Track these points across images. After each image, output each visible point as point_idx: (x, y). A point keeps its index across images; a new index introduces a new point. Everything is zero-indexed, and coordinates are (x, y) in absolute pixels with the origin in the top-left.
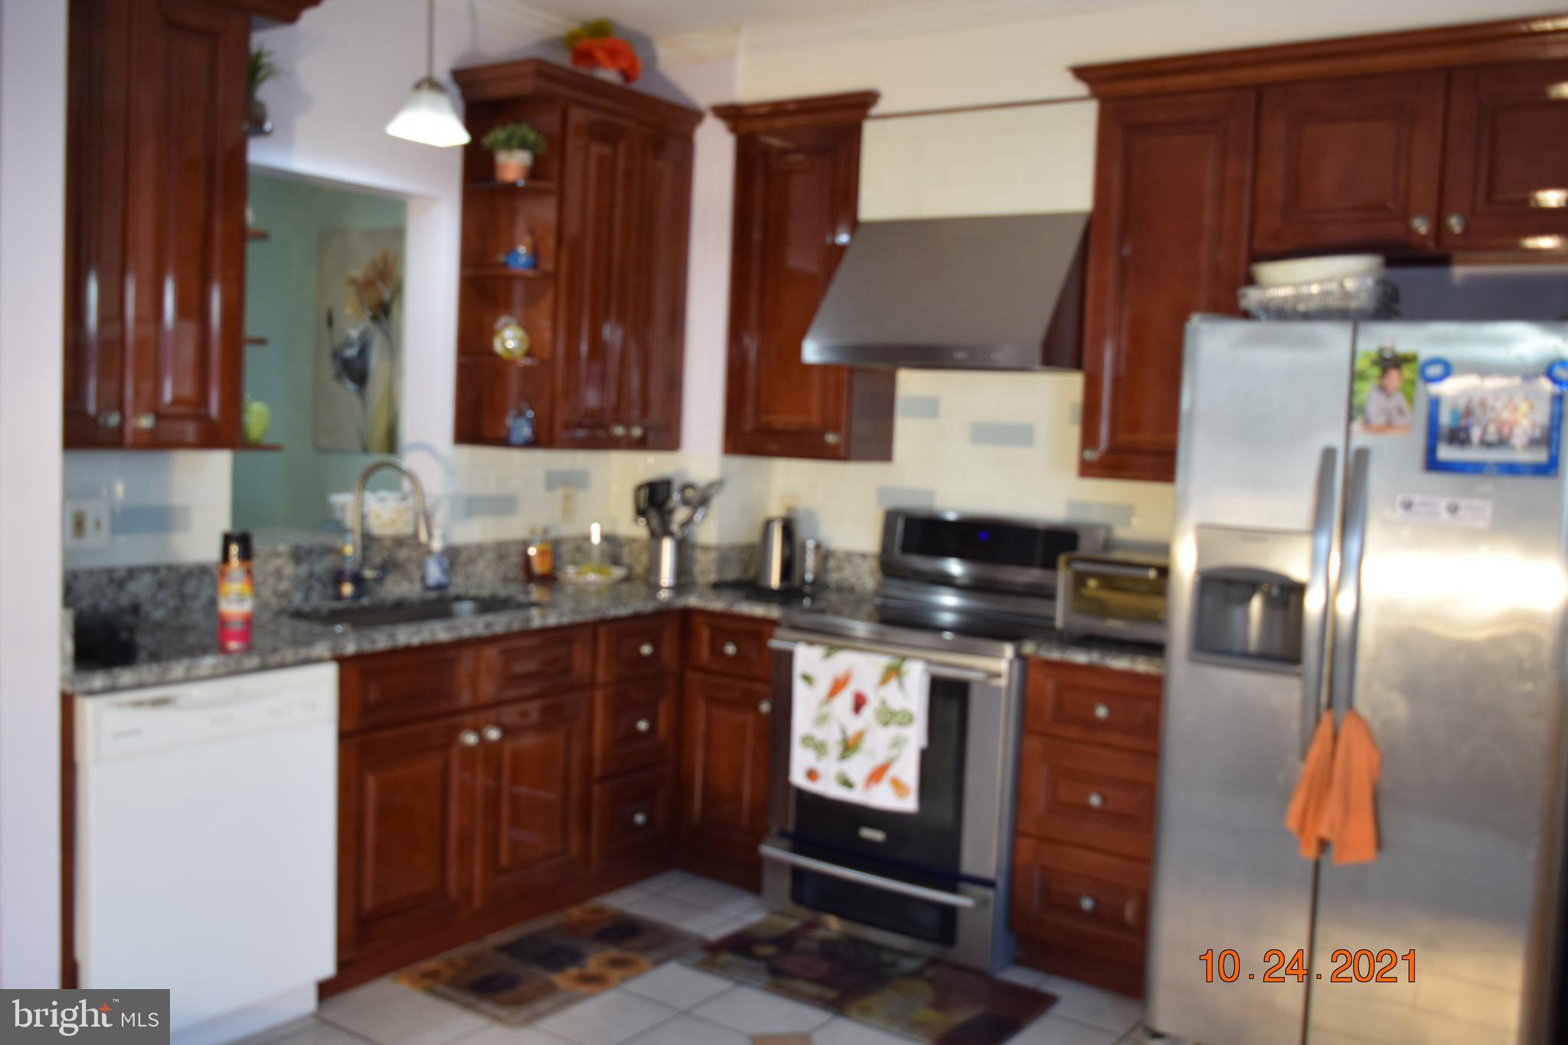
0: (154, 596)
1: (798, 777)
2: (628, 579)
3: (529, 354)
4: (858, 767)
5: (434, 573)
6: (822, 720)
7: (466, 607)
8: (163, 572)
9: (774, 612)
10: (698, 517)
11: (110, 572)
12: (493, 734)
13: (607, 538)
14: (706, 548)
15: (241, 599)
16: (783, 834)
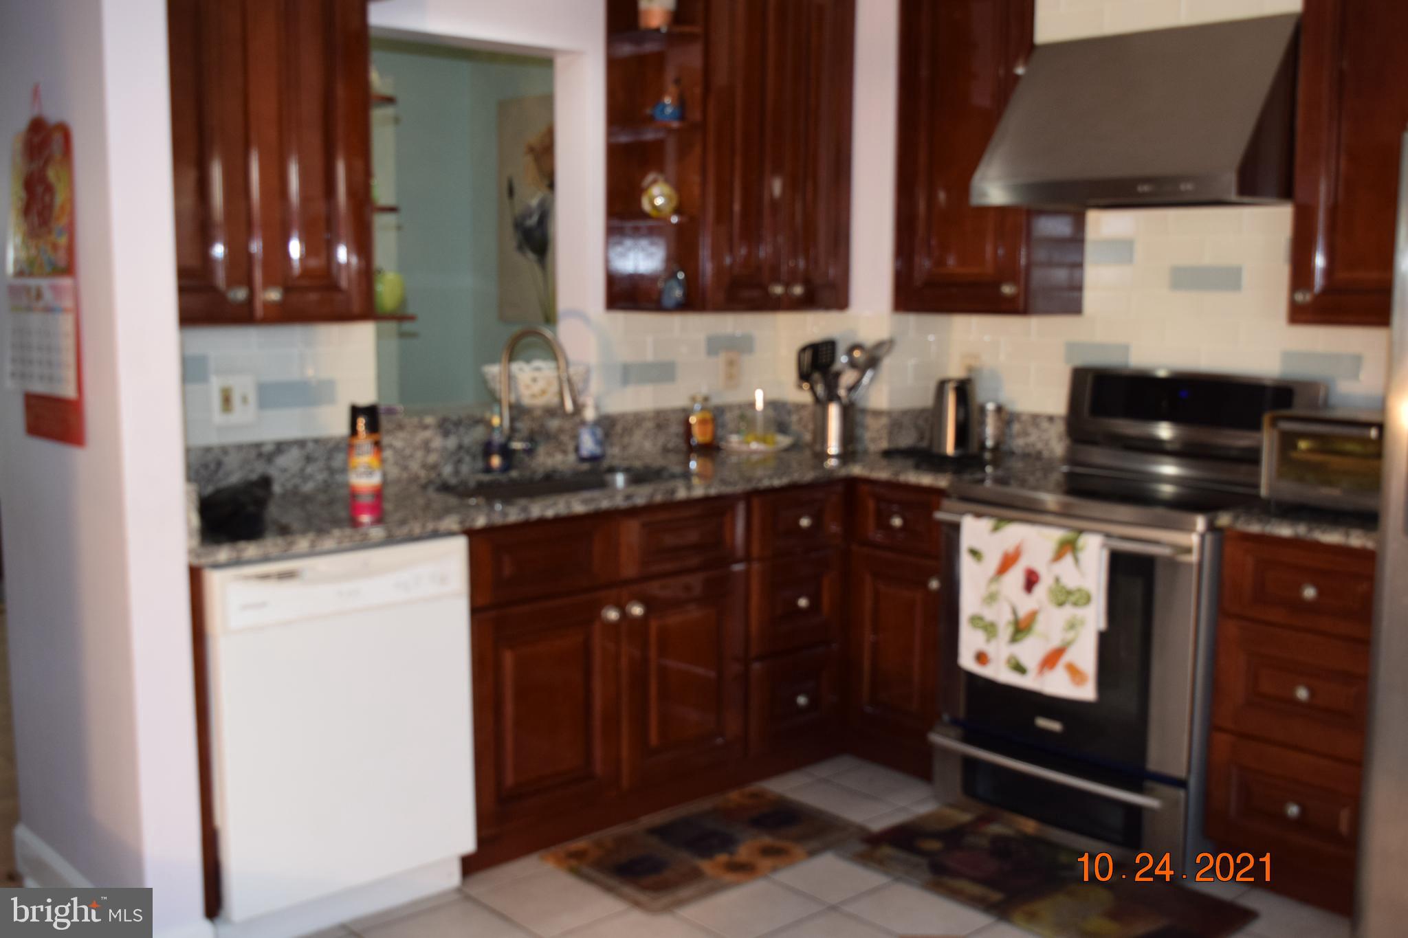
0: (302, 470)
1: (967, 660)
2: (795, 447)
3: (678, 211)
4: (1031, 651)
5: (588, 444)
6: (991, 598)
7: (620, 479)
8: (310, 446)
9: (942, 482)
10: (866, 380)
11: (258, 446)
12: (637, 610)
13: (770, 404)
14: (877, 414)
15: (370, 473)
16: (955, 722)
